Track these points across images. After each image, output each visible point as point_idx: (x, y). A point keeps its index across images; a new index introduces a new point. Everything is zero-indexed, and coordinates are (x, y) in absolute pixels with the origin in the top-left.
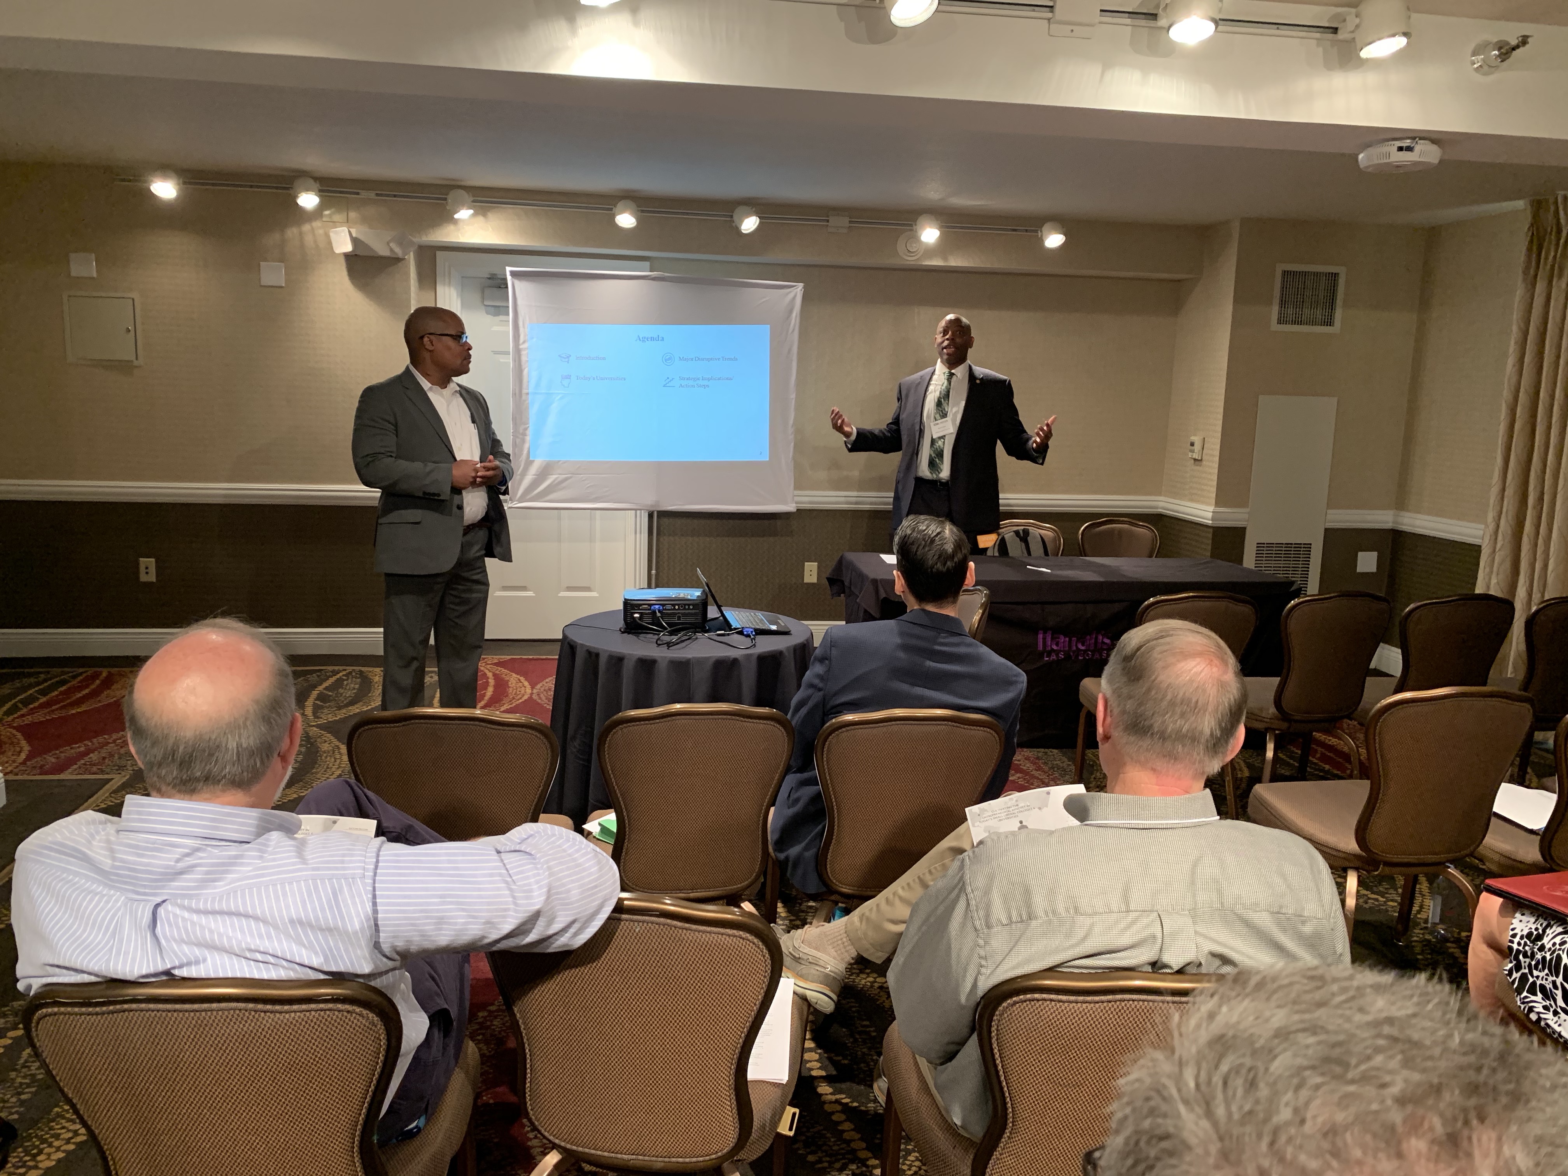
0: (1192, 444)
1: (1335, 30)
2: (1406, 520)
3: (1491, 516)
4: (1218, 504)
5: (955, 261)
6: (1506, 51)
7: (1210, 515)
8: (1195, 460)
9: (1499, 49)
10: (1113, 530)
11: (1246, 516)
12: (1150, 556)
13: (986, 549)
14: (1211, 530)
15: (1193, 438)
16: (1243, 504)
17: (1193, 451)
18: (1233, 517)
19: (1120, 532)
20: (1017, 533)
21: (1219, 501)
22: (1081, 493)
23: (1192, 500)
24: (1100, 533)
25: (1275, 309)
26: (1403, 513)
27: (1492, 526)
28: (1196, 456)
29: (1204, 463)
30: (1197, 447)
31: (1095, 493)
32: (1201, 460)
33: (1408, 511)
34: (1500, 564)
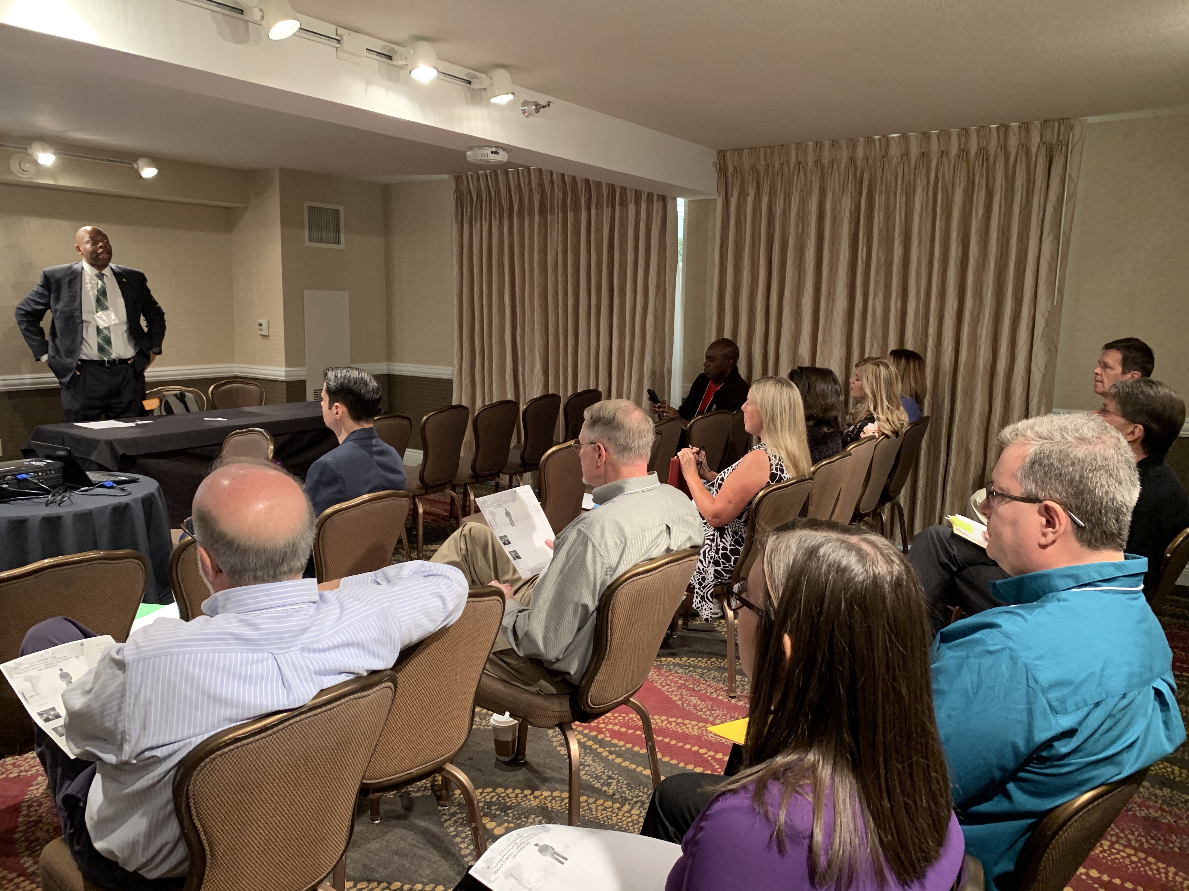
0: (260, 325)
1: (469, 82)
2: (396, 368)
3: (456, 361)
4: (287, 365)
5: (65, 182)
6: (539, 108)
7: (283, 373)
8: (263, 336)
9: (536, 106)
10: (231, 389)
11: (305, 372)
12: (261, 404)
13: (152, 411)
14: (285, 384)
15: (260, 321)
16: (302, 365)
17: (262, 330)
18: (298, 373)
19: (237, 389)
20: (176, 395)
21: (288, 364)
22: (198, 364)
23: (262, 364)
24: (224, 392)
25: (307, 232)
26: (392, 363)
27: (457, 366)
28: (264, 333)
29: (271, 337)
30: (265, 327)
31: (212, 363)
32: (268, 336)
33: (396, 362)
34: (466, 388)
